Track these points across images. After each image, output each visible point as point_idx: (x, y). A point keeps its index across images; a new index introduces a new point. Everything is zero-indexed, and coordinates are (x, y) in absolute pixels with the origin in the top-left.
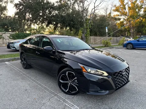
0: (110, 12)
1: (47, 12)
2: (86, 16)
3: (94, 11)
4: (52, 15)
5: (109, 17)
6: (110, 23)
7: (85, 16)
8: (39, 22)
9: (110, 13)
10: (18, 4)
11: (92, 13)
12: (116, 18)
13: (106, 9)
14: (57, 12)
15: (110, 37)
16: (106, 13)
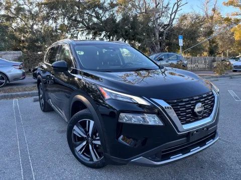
0: (213, 7)
3: (177, 9)
6: (214, 28)
9: (214, 10)
12: (231, 19)
15: (213, 57)
16: (205, 10)
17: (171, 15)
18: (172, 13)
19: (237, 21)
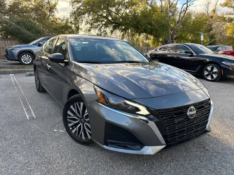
0: (213, 8)
1: (114, 11)
2: (172, 16)
3: (187, 8)
4: (120, 15)
5: (212, 17)
6: (214, 26)
7: (170, 16)
8: (101, 25)
9: (214, 11)
10: (75, 1)
11: (183, 10)
12: (225, 18)
13: (207, 3)
14: (128, 11)
16: (207, 10)
17: (180, 14)
18: (181, 12)
19: (231, 20)
